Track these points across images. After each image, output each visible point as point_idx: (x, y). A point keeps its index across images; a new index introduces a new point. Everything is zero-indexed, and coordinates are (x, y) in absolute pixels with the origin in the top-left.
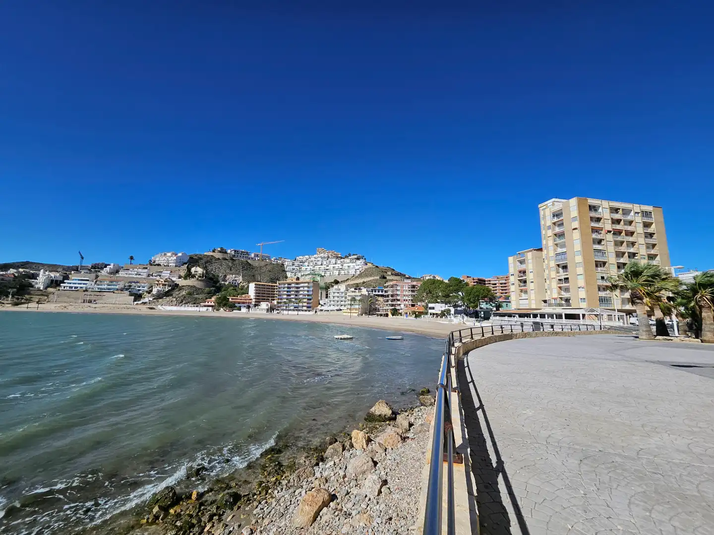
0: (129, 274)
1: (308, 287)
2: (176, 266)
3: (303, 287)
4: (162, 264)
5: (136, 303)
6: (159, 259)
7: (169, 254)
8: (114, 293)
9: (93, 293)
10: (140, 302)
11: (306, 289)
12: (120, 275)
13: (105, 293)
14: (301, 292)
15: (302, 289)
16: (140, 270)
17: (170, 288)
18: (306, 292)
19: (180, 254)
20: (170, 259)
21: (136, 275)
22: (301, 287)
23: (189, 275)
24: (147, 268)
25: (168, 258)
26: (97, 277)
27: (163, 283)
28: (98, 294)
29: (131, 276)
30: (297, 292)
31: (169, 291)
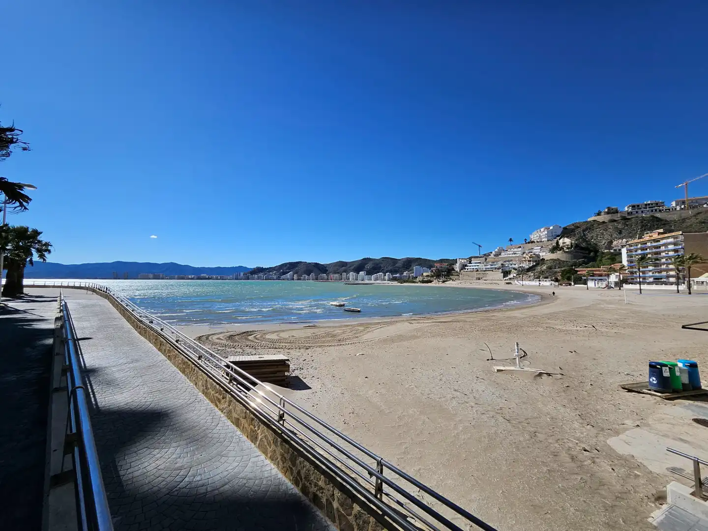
0: (508, 254)
1: (675, 244)
2: (548, 240)
3: (666, 245)
4: (535, 241)
5: (505, 279)
6: (534, 237)
7: (542, 230)
8: (492, 271)
9: (481, 273)
10: (507, 278)
11: (671, 247)
12: (502, 256)
13: (487, 272)
14: (663, 254)
15: (663, 248)
16: (516, 250)
17: (534, 264)
18: (671, 253)
19: (551, 228)
20: (542, 235)
21: (513, 254)
22: (663, 245)
23: (556, 248)
24: (520, 247)
25: (540, 234)
26: (486, 259)
27: (529, 259)
28: (484, 273)
29: (509, 256)
30: (656, 253)
31: (533, 266)
